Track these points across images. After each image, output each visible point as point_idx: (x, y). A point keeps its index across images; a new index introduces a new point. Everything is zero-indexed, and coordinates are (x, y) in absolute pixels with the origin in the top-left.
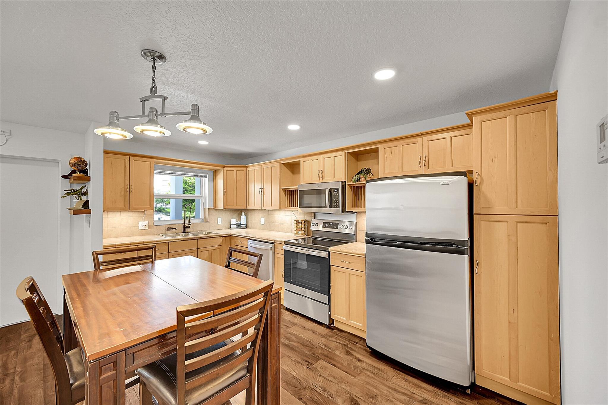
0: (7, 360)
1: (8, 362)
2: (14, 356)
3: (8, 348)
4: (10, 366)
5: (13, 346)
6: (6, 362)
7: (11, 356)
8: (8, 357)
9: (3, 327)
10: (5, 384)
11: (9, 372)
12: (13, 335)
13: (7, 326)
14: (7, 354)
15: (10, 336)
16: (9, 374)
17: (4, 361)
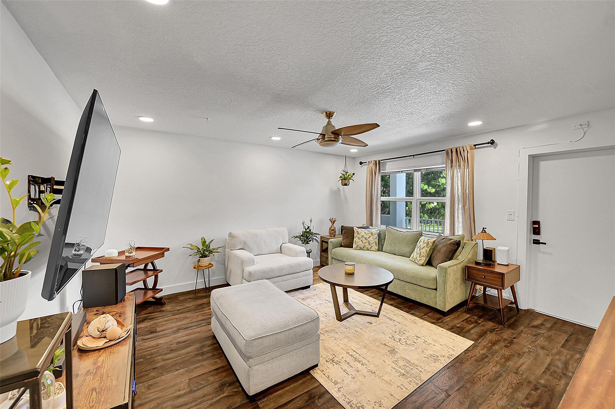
0: (570, 359)
1: (571, 362)
2: (577, 361)
3: (575, 349)
4: (570, 368)
5: (580, 349)
6: (568, 361)
7: (575, 358)
8: (572, 357)
9: (578, 325)
10: (560, 382)
11: (568, 374)
12: (584, 338)
13: (582, 326)
14: (572, 353)
15: (582, 337)
16: (567, 376)
17: (567, 359)
